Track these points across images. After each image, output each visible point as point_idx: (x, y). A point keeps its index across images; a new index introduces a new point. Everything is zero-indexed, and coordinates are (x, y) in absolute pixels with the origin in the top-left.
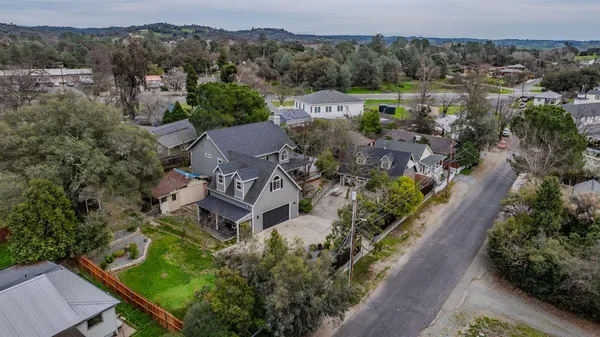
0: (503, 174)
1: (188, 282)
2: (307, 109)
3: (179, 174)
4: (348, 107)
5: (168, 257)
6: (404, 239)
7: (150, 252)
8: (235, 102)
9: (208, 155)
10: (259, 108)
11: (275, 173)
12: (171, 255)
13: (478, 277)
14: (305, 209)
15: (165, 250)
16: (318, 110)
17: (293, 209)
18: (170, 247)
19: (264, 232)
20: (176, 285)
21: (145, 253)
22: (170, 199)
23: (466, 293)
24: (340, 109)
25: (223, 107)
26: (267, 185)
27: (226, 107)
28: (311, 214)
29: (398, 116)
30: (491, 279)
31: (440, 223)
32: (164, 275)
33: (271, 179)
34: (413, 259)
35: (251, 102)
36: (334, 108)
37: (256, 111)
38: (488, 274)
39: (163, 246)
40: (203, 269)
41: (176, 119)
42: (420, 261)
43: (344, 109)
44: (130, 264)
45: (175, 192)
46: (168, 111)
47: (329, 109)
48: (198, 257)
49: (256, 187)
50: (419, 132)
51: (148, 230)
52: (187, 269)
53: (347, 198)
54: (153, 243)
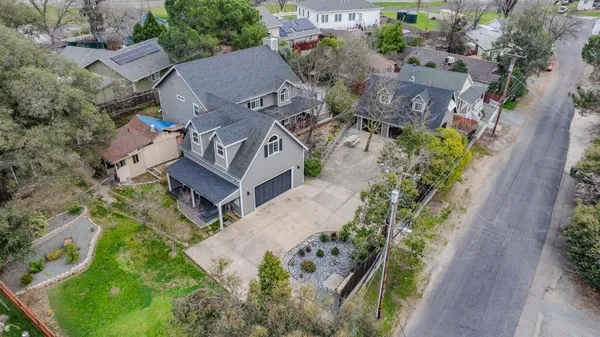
0: (556, 109)
1: (148, 304)
2: (312, 18)
3: (142, 124)
4: (361, 16)
5: (123, 259)
6: (445, 217)
7: (99, 249)
8: (219, 17)
9: (181, 98)
10: (251, 23)
11: (272, 132)
12: (128, 254)
13: (553, 286)
14: (311, 171)
15: (119, 245)
16: (325, 19)
17: (297, 175)
18: (127, 240)
19: (257, 210)
20: (131, 309)
21: (90, 253)
22: (129, 161)
23: (541, 317)
24: (352, 17)
25: (202, 25)
26: (260, 150)
27: (207, 24)
28: (321, 178)
29: (420, 25)
30: (572, 288)
31: (488, 189)
32: (115, 291)
33: (266, 141)
34: (459, 253)
35: (241, 16)
36: (345, 16)
37: (248, 29)
38: (565, 278)
39: (118, 237)
40: (170, 277)
41: (149, 36)
42: (470, 256)
43: (357, 17)
44: (68, 273)
45: (135, 152)
46: (138, 25)
47: (338, 18)
48: (165, 257)
49: (245, 152)
50: (450, 50)
51: (100, 211)
52: (147, 278)
53: (367, 150)
54: (104, 234)
